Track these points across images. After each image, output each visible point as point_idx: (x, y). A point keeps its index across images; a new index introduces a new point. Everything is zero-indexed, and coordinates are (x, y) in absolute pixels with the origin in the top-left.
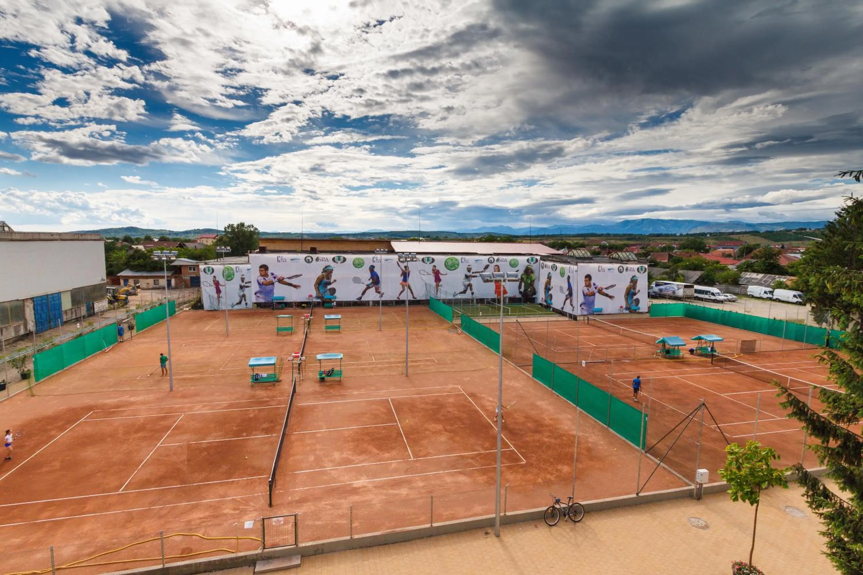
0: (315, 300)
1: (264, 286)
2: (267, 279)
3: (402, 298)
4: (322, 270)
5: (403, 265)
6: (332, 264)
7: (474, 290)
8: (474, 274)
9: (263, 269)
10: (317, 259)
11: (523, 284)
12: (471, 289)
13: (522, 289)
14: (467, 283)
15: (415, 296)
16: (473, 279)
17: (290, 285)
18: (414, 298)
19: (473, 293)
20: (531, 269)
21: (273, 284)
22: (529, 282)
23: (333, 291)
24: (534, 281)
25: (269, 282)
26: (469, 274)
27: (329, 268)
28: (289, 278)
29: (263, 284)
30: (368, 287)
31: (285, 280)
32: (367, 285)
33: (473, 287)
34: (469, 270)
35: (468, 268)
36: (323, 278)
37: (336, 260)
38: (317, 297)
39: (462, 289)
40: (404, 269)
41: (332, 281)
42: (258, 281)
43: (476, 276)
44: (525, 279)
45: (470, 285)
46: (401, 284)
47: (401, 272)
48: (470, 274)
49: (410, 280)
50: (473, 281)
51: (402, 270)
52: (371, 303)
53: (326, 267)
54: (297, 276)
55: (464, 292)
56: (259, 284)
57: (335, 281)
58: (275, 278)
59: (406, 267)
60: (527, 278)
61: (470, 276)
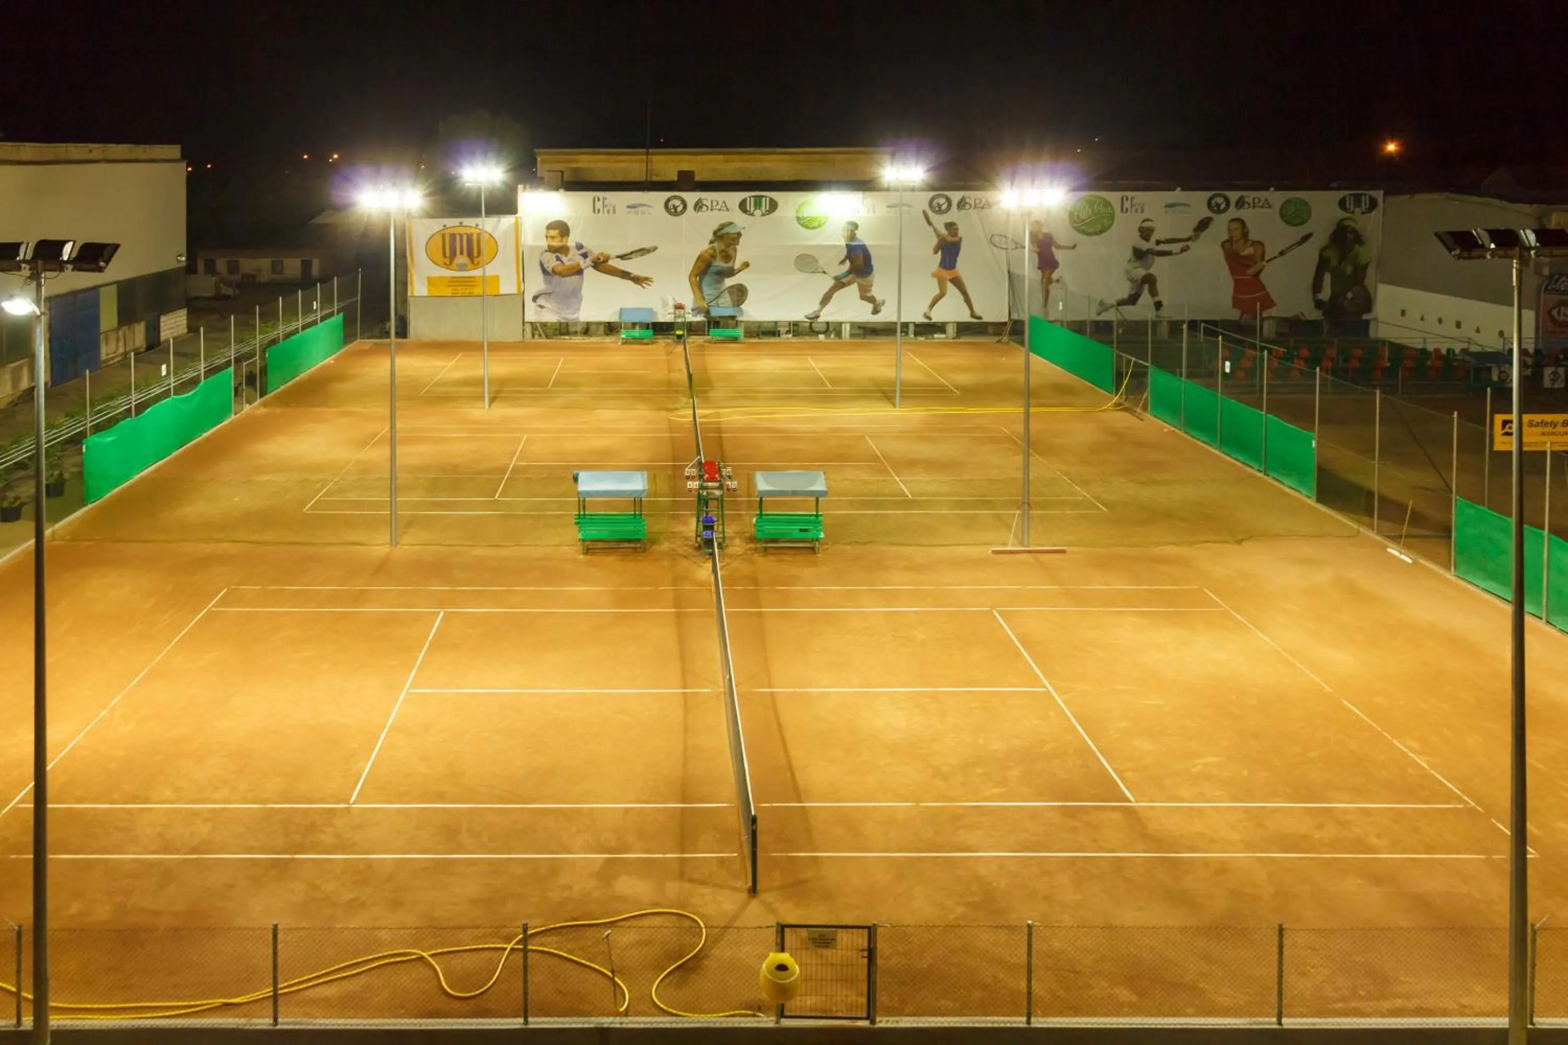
0: (690, 318)
1: (557, 278)
2: (564, 259)
3: (938, 316)
4: (710, 236)
5: (939, 221)
6: (739, 220)
7: (1163, 296)
8: (1162, 247)
9: (554, 233)
10: (698, 206)
11: (1327, 278)
12: (1153, 292)
13: (1326, 294)
14: (1141, 272)
15: (978, 311)
16: (1158, 260)
17: (625, 275)
18: (973, 315)
19: (1158, 305)
20: (1354, 231)
21: (580, 272)
22: (1349, 270)
23: (740, 293)
24: (1366, 267)
25: (572, 268)
26: (1145, 246)
27: (731, 230)
28: (622, 257)
29: (554, 272)
30: (840, 284)
31: (611, 263)
32: (836, 278)
33: (1159, 286)
34: (1146, 233)
35: (1141, 230)
36: (713, 257)
37: (750, 206)
38: (696, 311)
39: (1124, 291)
40: (944, 232)
41: (737, 266)
42: (542, 265)
43: (1169, 253)
44: (1334, 262)
45: (1149, 281)
46: (934, 275)
47: (935, 241)
48: (1151, 245)
49: (963, 266)
50: (1159, 267)
51: (938, 235)
52: (846, 329)
53: (722, 227)
54: (643, 251)
55: (1133, 299)
56: (544, 271)
57: (746, 265)
58: (585, 256)
59: (951, 226)
60: (1342, 258)
61: (1150, 252)
